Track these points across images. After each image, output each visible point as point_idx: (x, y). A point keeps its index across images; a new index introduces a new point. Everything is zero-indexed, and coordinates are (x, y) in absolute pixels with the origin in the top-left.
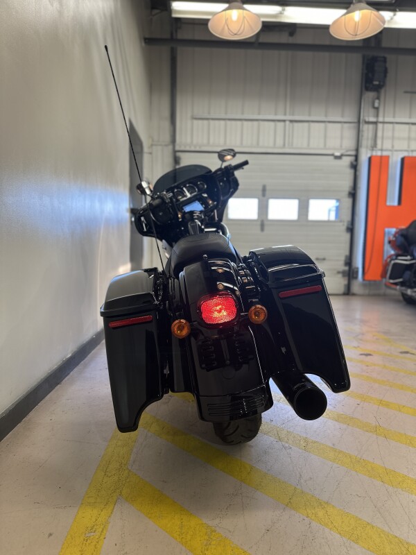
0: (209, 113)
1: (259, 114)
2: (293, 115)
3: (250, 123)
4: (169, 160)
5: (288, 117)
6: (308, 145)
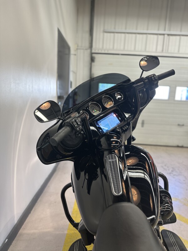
0: (115, 28)
1: (147, 30)
2: (170, 31)
3: (141, 36)
4: (88, 59)
5: (167, 32)
6: (179, 51)
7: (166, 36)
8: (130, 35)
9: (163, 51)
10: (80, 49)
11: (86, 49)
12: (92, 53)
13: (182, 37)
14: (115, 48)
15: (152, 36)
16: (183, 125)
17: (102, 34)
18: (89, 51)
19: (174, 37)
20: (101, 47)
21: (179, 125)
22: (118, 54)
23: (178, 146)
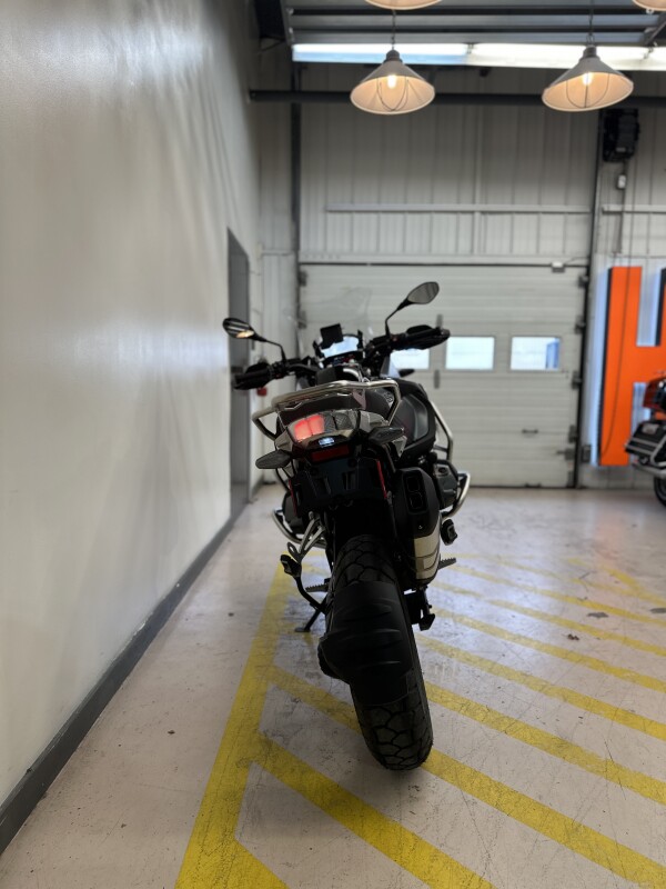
0: (352, 202)
1: (432, 202)
2: (486, 203)
4: (289, 277)
5: (479, 207)
6: (511, 250)
7: (477, 215)
8: (391, 216)
9: (472, 250)
10: (269, 255)
11: (284, 255)
12: (298, 264)
13: (517, 217)
14: (356, 248)
15: (444, 216)
16: (536, 432)
17: (321, 217)
18: (291, 258)
19: (498, 217)
20: (320, 246)
21: (525, 432)
22: (364, 264)
23: (528, 487)
